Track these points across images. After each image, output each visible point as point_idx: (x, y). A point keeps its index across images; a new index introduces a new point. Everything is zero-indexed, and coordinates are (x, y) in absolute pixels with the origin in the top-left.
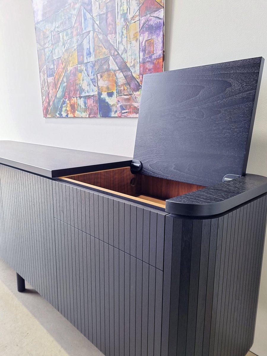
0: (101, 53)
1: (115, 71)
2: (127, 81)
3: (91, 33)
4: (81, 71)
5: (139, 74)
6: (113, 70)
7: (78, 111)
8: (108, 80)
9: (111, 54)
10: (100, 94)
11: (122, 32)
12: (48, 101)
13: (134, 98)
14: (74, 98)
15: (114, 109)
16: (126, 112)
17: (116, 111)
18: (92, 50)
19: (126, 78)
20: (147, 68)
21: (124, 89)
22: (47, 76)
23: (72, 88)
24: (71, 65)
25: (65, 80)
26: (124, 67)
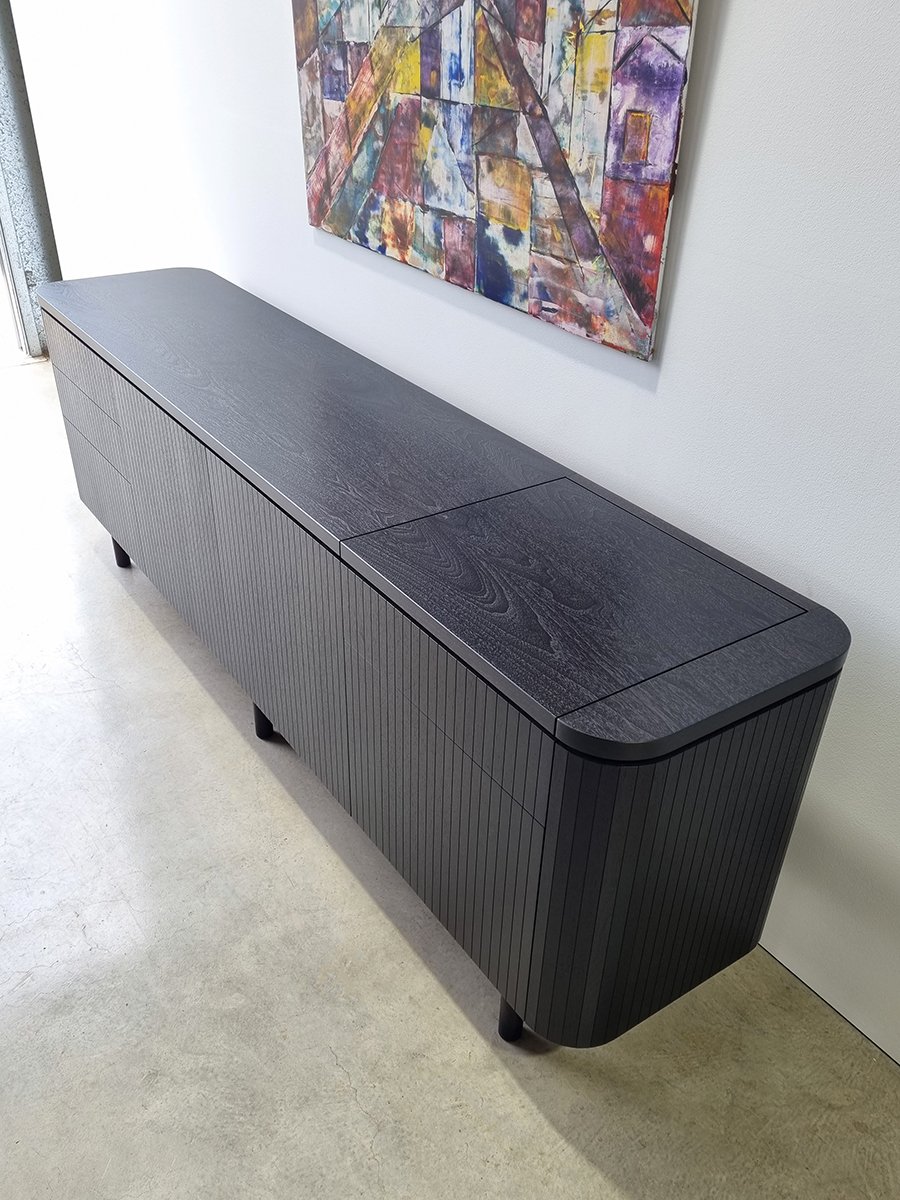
0: (493, 90)
1: (531, 167)
2: (563, 215)
3: (469, 4)
4: (430, 122)
5: (598, 208)
6: (525, 162)
7: (415, 248)
8: (510, 189)
9: (523, 105)
11: (563, 49)
12: (324, 176)
13: (579, 278)
14: (405, 201)
15: (520, 286)
16: (554, 310)
18: (466, 66)
19: (563, 204)
20: (622, 200)
21: (553, 238)
22: (323, 92)
23: (400, 166)
24: (398, 87)
25: (378, 127)
26: (557, 167)
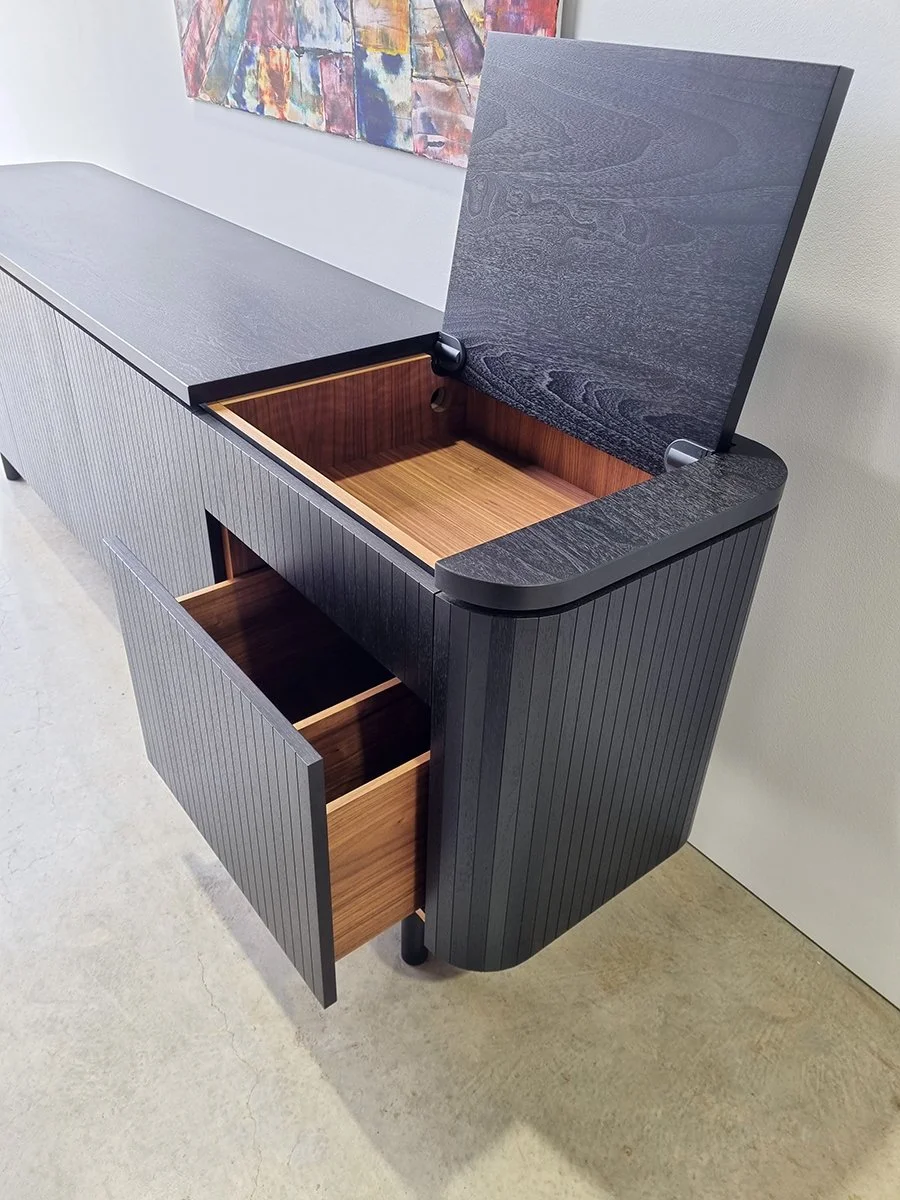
2: (444, 27)
5: (482, 9)
7: (293, 101)
8: (387, 7)
12: (197, 37)
13: (465, 99)
14: (279, 47)
15: (403, 121)
16: (441, 144)
19: (443, 13)
21: (435, 56)
23: (272, 7)
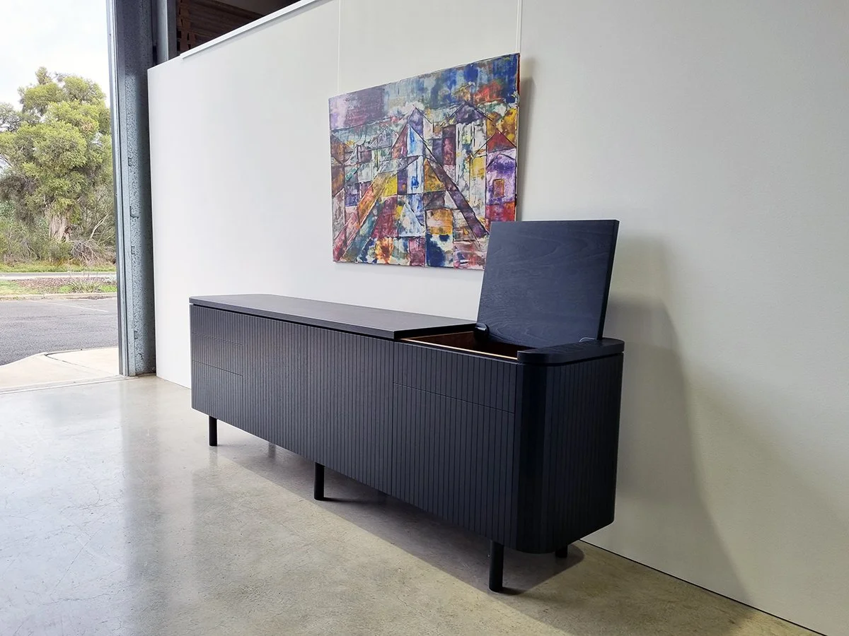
0: (433, 186)
1: (452, 210)
2: (468, 224)
3: (421, 159)
4: (401, 204)
5: (484, 217)
6: (449, 208)
7: (393, 256)
8: (442, 220)
9: (447, 188)
10: (429, 236)
11: (464, 165)
12: (343, 238)
13: (477, 246)
14: (388, 238)
15: (449, 257)
16: (466, 262)
17: (452, 260)
18: (419, 180)
19: (468, 220)
20: (495, 212)
21: (464, 234)
22: (346, 204)
23: (386, 224)
24: (386, 194)
25: (375, 212)
26: (464, 207)
